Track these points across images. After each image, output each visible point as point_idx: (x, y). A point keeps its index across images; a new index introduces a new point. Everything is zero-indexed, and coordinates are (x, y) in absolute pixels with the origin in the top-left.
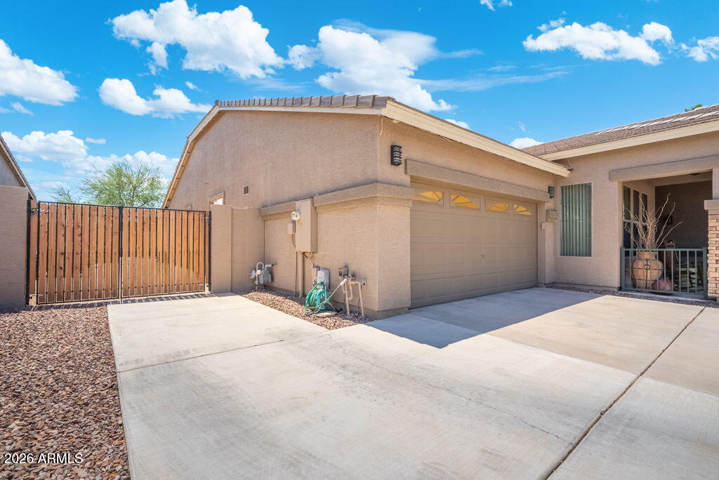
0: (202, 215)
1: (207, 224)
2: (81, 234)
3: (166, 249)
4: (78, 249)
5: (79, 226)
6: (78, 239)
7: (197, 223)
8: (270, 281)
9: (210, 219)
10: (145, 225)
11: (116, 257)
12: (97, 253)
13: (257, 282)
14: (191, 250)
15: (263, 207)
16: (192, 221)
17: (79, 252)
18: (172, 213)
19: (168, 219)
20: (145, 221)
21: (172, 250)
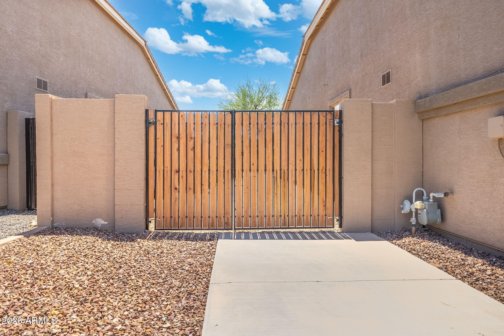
0: (329, 116)
1: (337, 129)
2: (194, 148)
3: (284, 167)
4: (191, 167)
5: (191, 138)
6: (191, 153)
7: (322, 128)
8: (439, 220)
9: (341, 122)
10: (260, 133)
11: (229, 176)
12: (209, 170)
13: (413, 220)
14: (316, 168)
15: (420, 98)
16: (317, 126)
17: (192, 170)
18: (292, 115)
19: (286, 125)
20: (260, 129)
21: (292, 167)
